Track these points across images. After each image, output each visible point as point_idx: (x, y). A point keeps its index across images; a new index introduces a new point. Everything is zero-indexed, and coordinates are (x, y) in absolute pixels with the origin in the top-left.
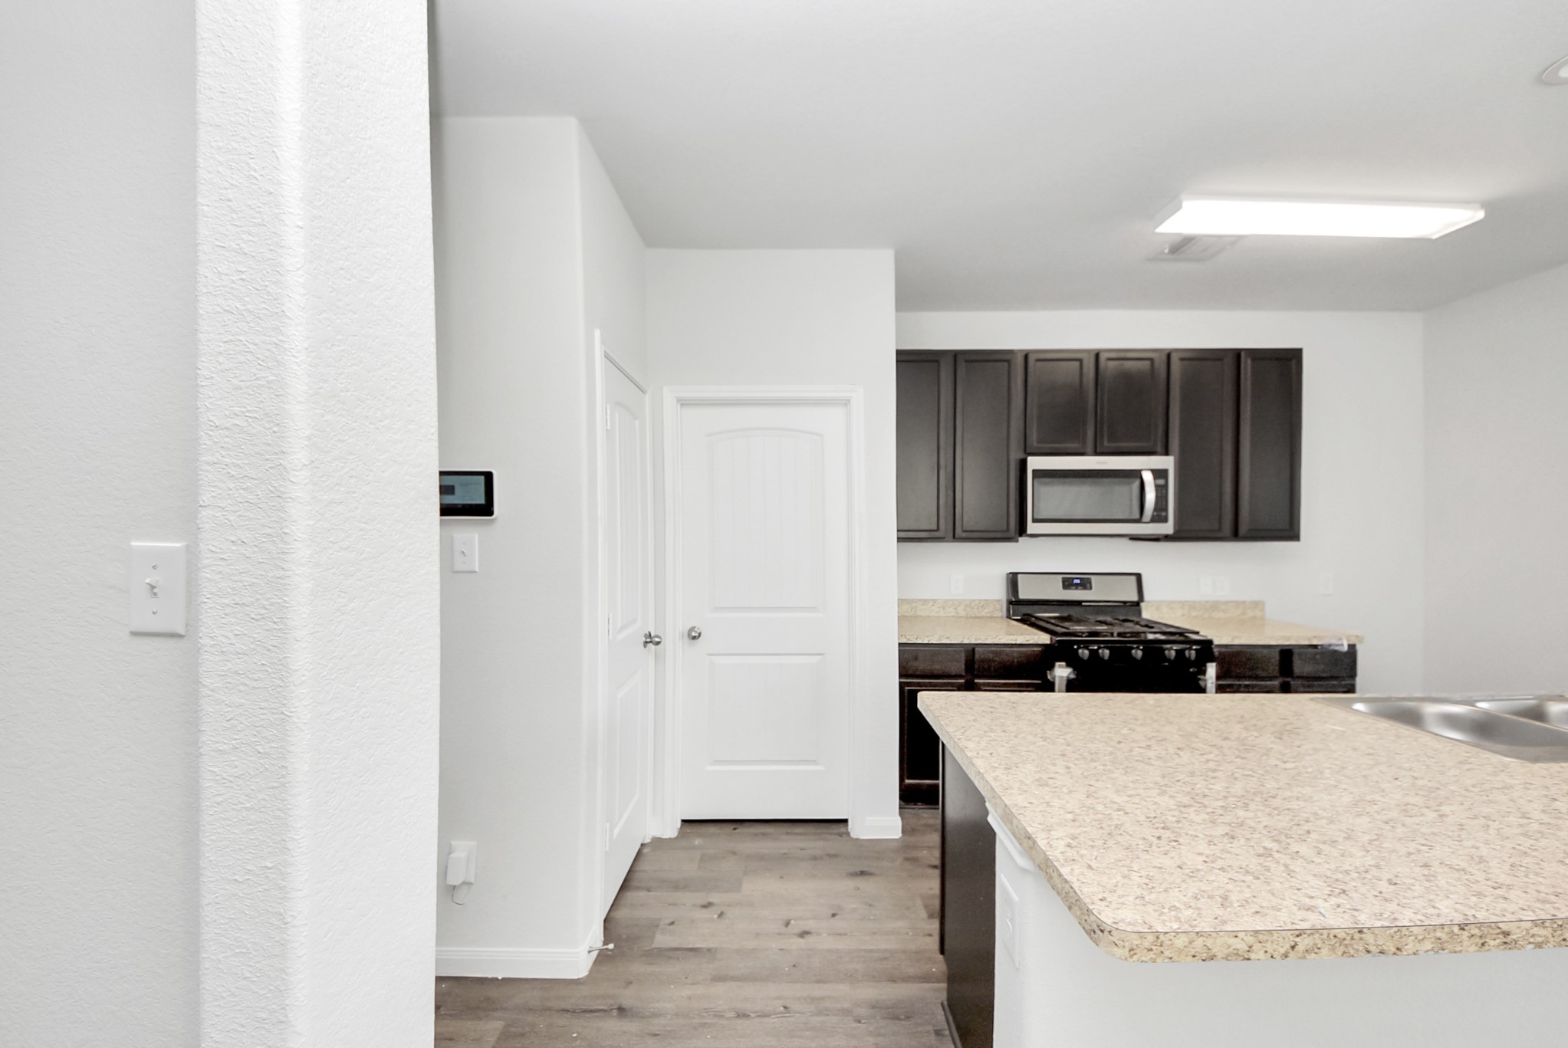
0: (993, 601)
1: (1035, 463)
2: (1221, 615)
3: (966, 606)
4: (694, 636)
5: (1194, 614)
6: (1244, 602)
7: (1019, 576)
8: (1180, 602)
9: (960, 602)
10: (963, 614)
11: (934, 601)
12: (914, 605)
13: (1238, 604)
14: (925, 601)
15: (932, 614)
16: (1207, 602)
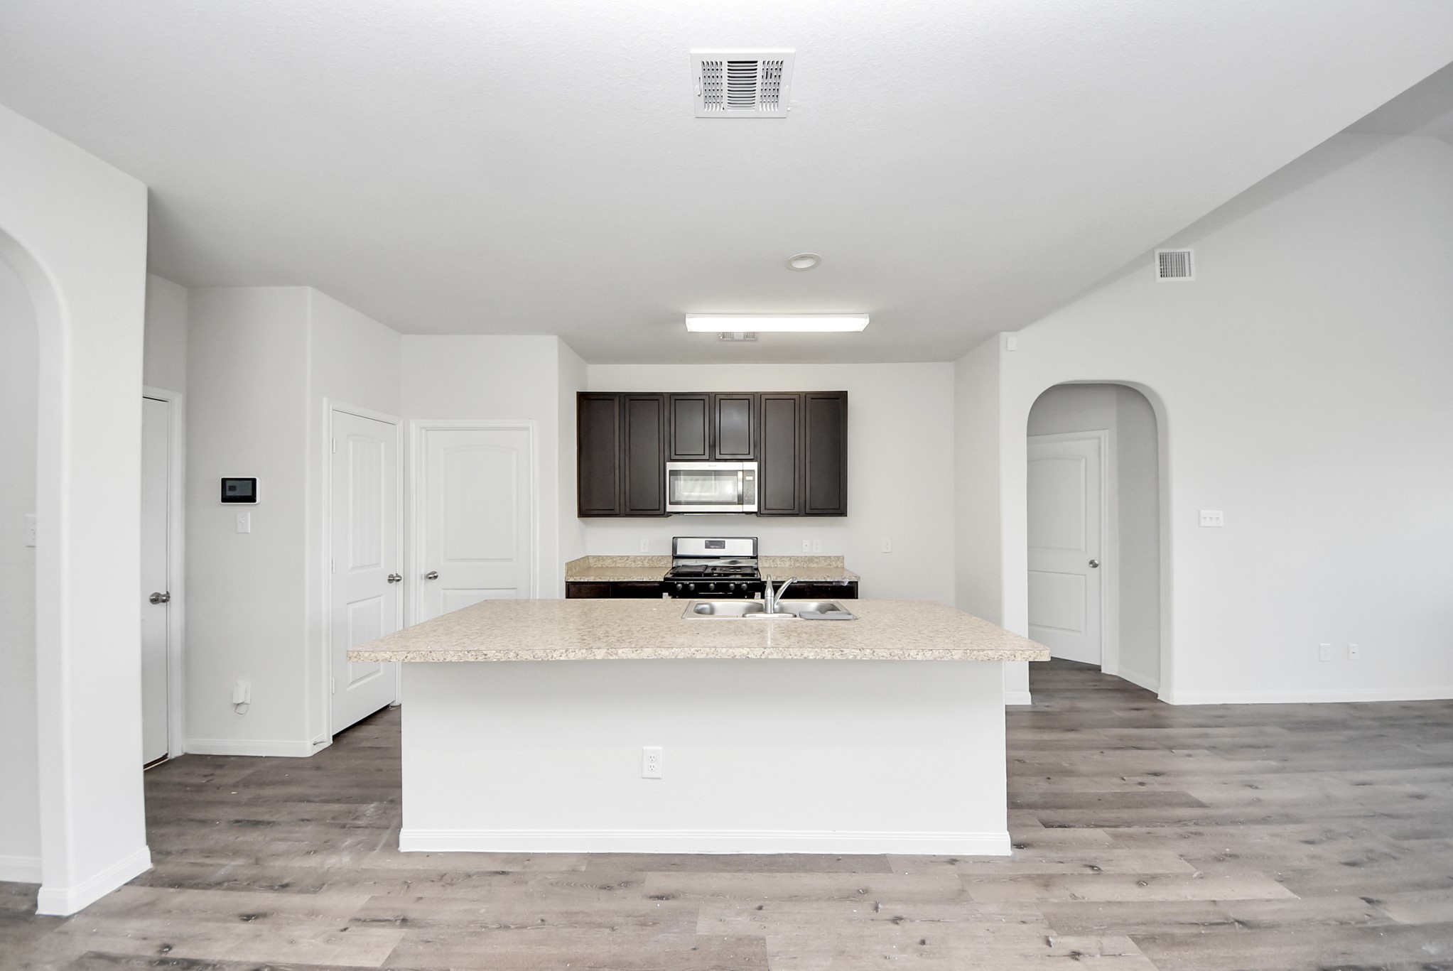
0: (666, 556)
1: (670, 466)
2: (815, 565)
3: (649, 560)
4: (433, 576)
5: (797, 565)
6: (830, 557)
7: (679, 539)
8: (788, 557)
9: (645, 557)
10: (647, 565)
11: (628, 557)
12: (614, 559)
13: (826, 558)
14: (622, 557)
15: (627, 565)
16: (806, 557)
